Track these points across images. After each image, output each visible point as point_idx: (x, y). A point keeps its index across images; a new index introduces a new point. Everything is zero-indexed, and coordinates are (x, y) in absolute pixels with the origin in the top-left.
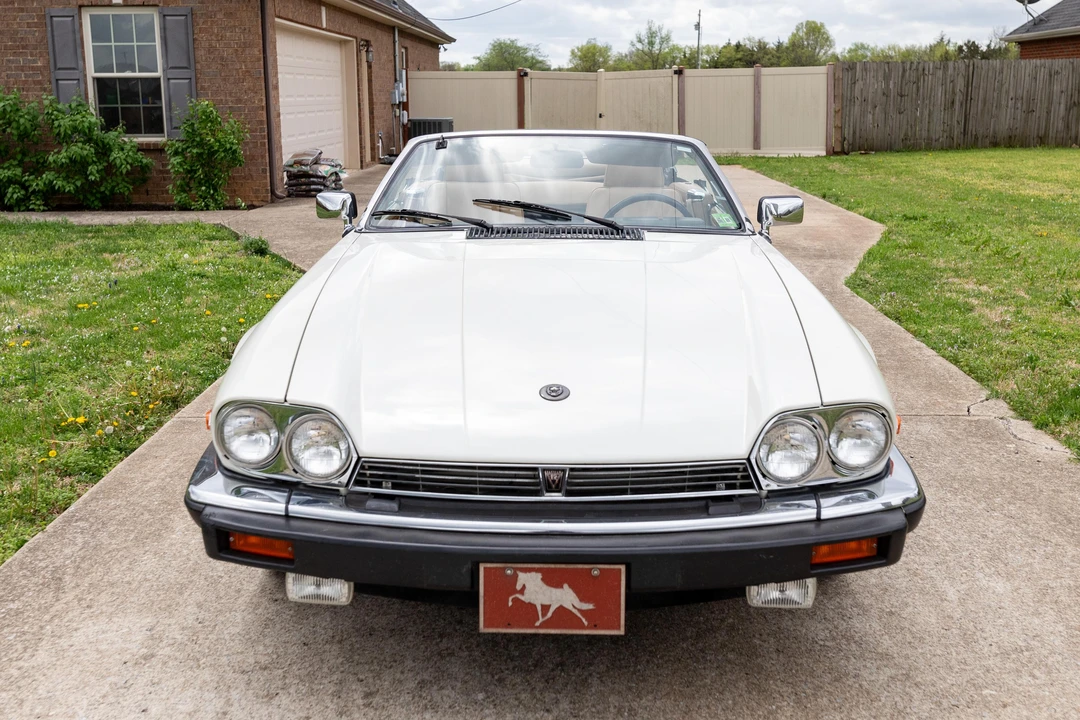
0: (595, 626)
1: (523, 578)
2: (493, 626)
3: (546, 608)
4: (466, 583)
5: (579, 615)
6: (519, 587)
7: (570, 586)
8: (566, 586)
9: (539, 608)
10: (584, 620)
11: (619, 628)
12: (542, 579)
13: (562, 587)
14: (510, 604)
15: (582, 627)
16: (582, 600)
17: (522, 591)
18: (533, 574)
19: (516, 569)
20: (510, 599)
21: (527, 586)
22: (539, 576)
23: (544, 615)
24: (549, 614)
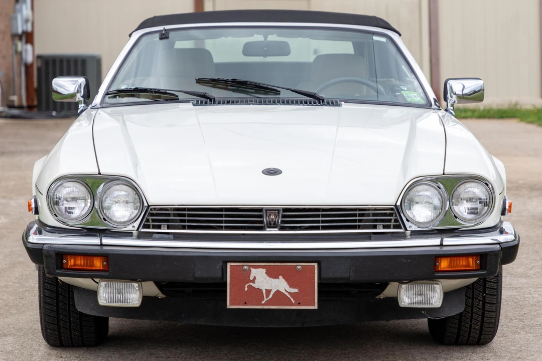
0: (299, 303)
1: (255, 272)
2: (235, 305)
3: (268, 292)
4: (219, 275)
5: (289, 296)
6: (251, 278)
7: (283, 277)
8: (281, 277)
9: (264, 292)
10: (292, 300)
11: (314, 305)
12: (266, 273)
13: (278, 278)
14: (246, 289)
15: (292, 304)
16: (291, 286)
17: (253, 281)
18: (261, 269)
19: (250, 266)
20: (246, 286)
21: (256, 277)
22: (264, 271)
23: (267, 297)
24: (271, 296)
